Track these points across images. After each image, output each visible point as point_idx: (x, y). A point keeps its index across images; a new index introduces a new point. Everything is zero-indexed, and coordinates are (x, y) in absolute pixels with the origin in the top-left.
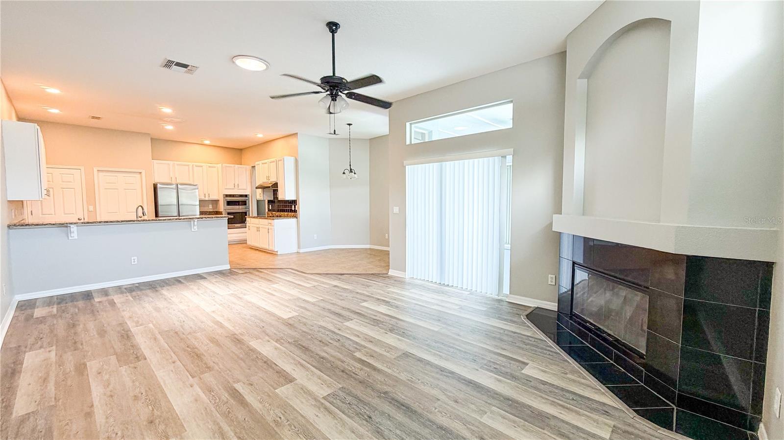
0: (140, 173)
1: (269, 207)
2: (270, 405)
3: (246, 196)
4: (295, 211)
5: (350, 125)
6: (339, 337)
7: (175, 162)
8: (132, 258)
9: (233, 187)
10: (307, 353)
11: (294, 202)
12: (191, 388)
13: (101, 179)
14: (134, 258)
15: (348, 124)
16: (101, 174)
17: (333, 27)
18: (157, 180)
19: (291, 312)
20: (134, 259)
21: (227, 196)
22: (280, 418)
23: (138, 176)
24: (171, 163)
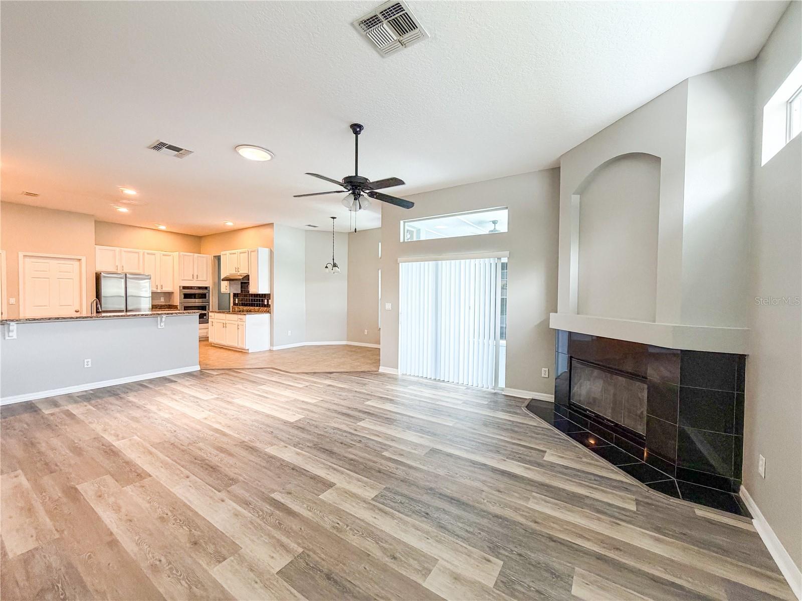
0: (80, 260)
1: (234, 301)
2: (320, 512)
3: (206, 288)
4: (268, 306)
5: (334, 218)
6: (359, 439)
7: (122, 249)
8: (86, 360)
9: (191, 278)
10: (334, 456)
11: (267, 296)
12: (223, 503)
13: (28, 267)
14: (87, 360)
15: (332, 218)
16: (27, 260)
17: (356, 129)
18: (99, 269)
19: (295, 415)
20: (88, 362)
21: (184, 288)
22: (338, 524)
23: (77, 263)
24: (117, 249)
